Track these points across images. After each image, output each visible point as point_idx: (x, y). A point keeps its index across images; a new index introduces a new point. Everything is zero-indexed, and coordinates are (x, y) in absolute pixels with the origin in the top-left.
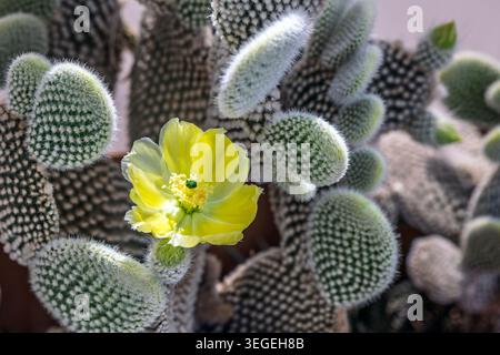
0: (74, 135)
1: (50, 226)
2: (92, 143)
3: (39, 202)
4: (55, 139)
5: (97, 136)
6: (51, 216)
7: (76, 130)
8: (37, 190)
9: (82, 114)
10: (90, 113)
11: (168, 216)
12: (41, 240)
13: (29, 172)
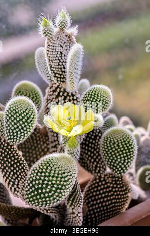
0: (24, 123)
1: (26, 167)
2: (31, 121)
3: (19, 160)
4: (18, 130)
5: (32, 117)
6: (25, 164)
7: (24, 120)
8: (17, 155)
9: (24, 112)
12: (25, 175)
13: (12, 150)
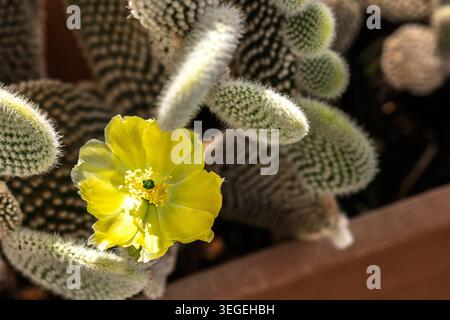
1: (12, 217)
6: (12, 209)
10: (27, 136)
11: (131, 213)
